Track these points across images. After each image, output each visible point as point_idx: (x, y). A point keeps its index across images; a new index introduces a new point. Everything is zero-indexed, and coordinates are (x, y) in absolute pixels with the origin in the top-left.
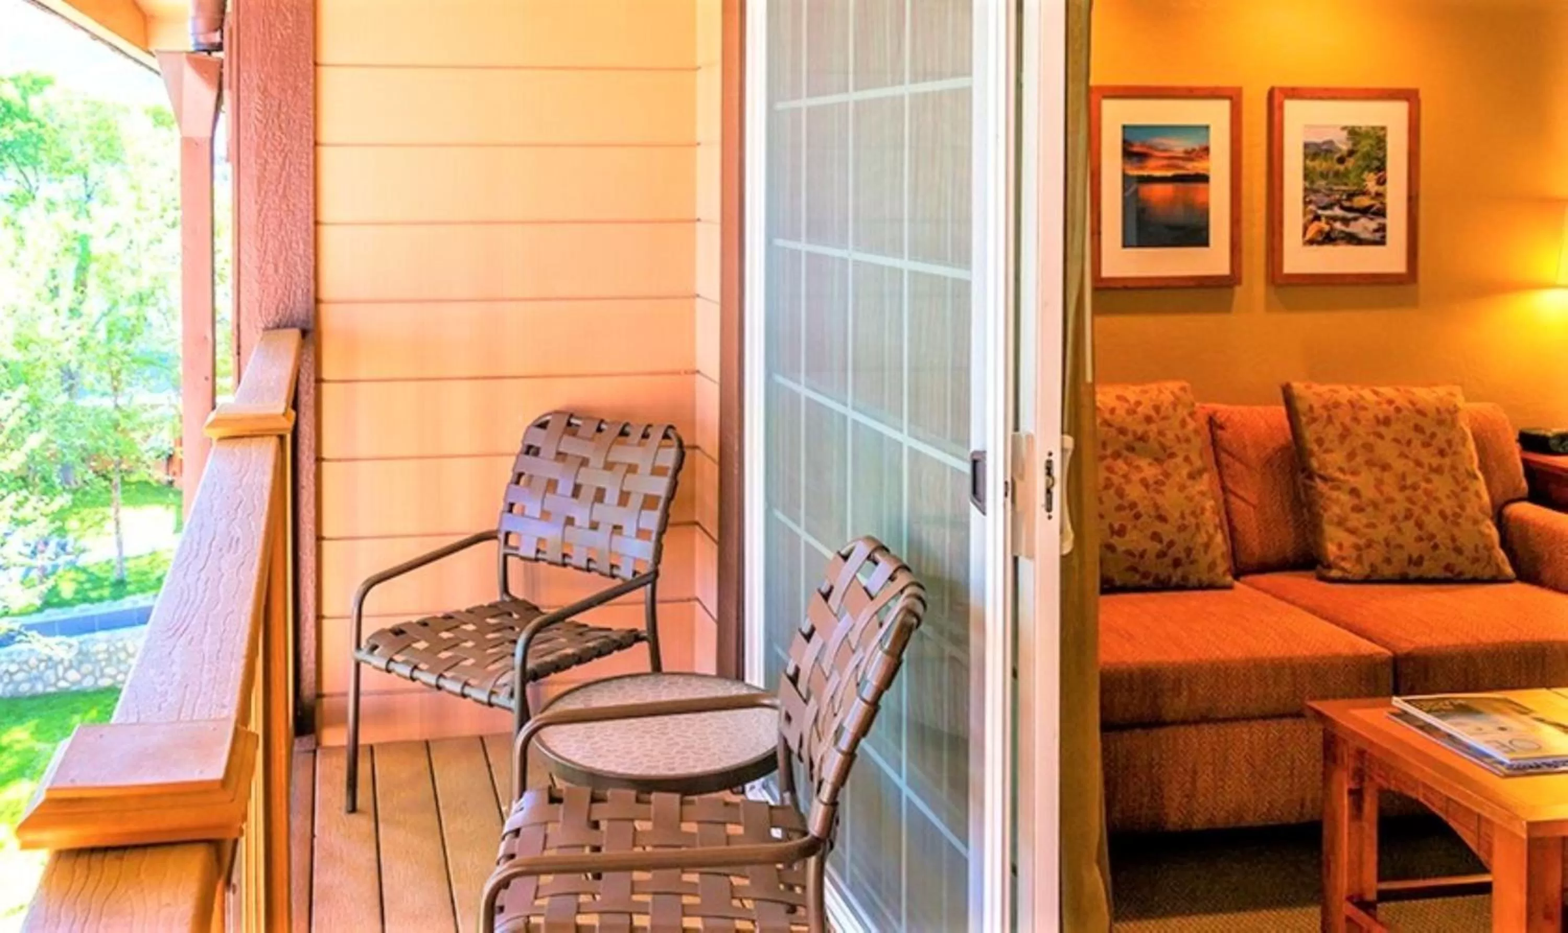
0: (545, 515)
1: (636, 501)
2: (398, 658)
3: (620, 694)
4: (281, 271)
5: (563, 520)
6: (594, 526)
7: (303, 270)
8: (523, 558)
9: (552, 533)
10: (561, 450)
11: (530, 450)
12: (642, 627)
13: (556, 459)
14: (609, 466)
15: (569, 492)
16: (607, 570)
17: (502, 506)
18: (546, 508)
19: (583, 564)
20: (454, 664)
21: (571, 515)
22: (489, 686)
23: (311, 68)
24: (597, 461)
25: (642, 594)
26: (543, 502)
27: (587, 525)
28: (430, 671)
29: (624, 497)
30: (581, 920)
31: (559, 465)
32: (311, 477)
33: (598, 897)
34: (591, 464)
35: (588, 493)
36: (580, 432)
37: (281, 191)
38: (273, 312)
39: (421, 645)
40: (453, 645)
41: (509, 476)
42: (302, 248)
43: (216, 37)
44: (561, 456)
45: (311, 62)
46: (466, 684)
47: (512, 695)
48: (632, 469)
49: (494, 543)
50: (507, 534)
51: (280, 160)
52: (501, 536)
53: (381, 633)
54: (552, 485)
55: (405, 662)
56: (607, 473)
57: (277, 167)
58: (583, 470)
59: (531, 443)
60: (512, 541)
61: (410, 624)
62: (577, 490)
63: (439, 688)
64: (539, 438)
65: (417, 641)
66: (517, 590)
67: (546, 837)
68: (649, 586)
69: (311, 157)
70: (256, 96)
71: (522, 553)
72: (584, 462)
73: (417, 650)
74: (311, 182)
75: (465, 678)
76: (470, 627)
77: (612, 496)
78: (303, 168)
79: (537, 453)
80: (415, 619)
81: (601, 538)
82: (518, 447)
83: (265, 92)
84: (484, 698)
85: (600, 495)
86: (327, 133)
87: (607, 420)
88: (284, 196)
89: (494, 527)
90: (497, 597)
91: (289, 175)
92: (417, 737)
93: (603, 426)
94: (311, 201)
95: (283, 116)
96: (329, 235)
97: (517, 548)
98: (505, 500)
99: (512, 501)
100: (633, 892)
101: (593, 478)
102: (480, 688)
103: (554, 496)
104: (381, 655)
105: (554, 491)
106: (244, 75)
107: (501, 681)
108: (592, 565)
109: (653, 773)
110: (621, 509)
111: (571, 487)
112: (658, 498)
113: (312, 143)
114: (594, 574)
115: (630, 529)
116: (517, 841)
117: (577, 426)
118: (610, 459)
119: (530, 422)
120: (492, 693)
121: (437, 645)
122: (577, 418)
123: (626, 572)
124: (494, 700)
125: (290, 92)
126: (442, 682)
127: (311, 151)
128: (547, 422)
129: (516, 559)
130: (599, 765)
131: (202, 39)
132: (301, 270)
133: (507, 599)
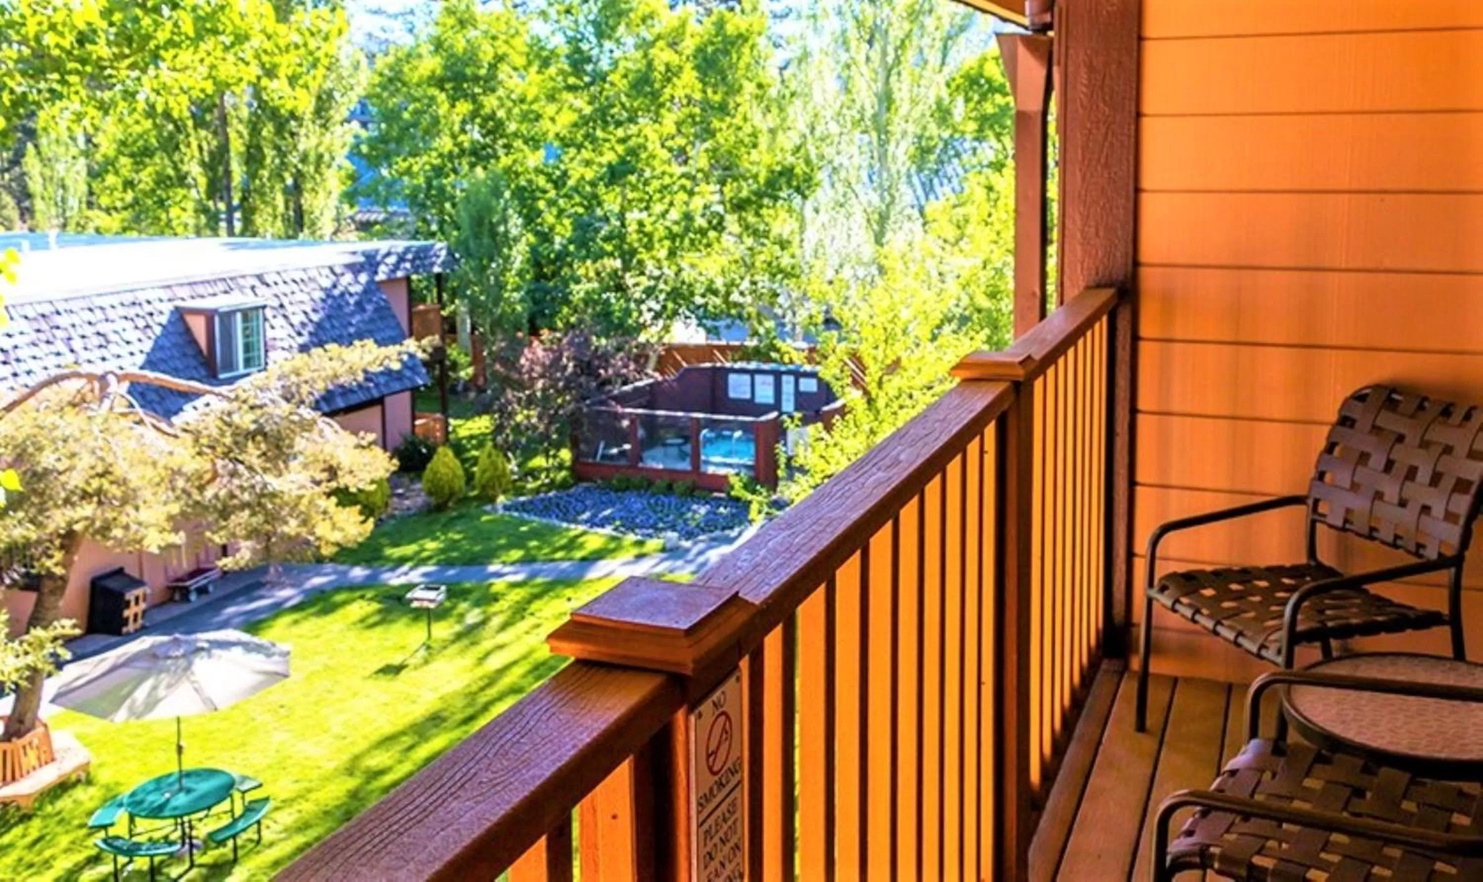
0: (1355, 487)
1: (1448, 483)
2: (1184, 600)
3: (1390, 669)
4: (1101, 234)
5: (1371, 494)
6: (1403, 504)
7: (1123, 234)
8: (1331, 526)
9: (1360, 504)
10: (1379, 423)
11: (1345, 421)
12: (1444, 609)
13: (1371, 432)
14: (1425, 444)
15: (1382, 466)
16: (1413, 548)
17: (1312, 473)
18: (1356, 479)
19: (1390, 539)
20: (1234, 614)
21: (1380, 489)
22: (1261, 640)
23: (1135, 42)
24: (1412, 439)
25: (1445, 576)
26: (1353, 475)
27: (1396, 500)
28: (1210, 616)
29: (1436, 479)
30: (1257, 860)
31: (1373, 439)
32: (1126, 426)
33: (1284, 846)
34: (1407, 440)
35: (1400, 469)
36: (1401, 408)
37: (1103, 161)
38: (1093, 272)
39: (1208, 592)
40: (1238, 596)
41: (1322, 444)
42: (1122, 213)
43: (1047, 18)
44: (1376, 429)
45: (1135, 36)
46: (1240, 634)
47: (1279, 652)
48: (1448, 450)
49: (1302, 508)
50: (1316, 502)
51: (1103, 130)
52: (1310, 502)
53: (1173, 576)
54: (1364, 457)
55: (1190, 606)
56: (1422, 452)
57: (1100, 138)
58: (1398, 446)
59: (1348, 414)
60: (1322, 509)
61: (1202, 572)
62: (1389, 466)
63: (1216, 633)
64: (1357, 411)
65: (1205, 588)
66: (1326, 556)
67: (1259, 783)
68: (1453, 570)
69: (1133, 127)
70: (1083, 71)
71: (1330, 520)
72: (1400, 439)
73: (1202, 596)
74: (1132, 151)
75: (1240, 628)
76: (1263, 584)
77: (1424, 475)
78: (1125, 139)
79: (1352, 426)
80: (1209, 568)
81: (1409, 515)
82: (1334, 417)
83: (1091, 68)
84: (1254, 649)
85: (1411, 475)
86: (1150, 104)
87: (1432, 398)
88: (1107, 166)
89: (1302, 492)
90: (1303, 560)
91: (1112, 144)
92: (1221, 679)
93: (1426, 404)
94: (1132, 169)
95: (1106, 89)
96: (1148, 202)
97: (1324, 516)
98: (1317, 467)
99: (1323, 468)
100: (1323, 849)
101: (1404, 456)
102: (1252, 639)
103: (1365, 470)
104: (1169, 596)
105: (1366, 464)
106: (1071, 51)
107: (1273, 637)
108: (1399, 542)
109: (1392, 748)
110: (1432, 489)
111: (1383, 462)
112: (1470, 483)
113: (1134, 114)
114: (1401, 551)
115: (1438, 510)
116: (1231, 780)
117: (1398, 401)
118: (1427, 437)
119: (1349, 393)
120: (1262, 647)
121: (1225, 594)
122: (1400, 394)
123: (1431, 554)
124: (1264, 653)
125: (1114, 67)
126: (1219, 629)
127: (1132, 121)
128: (1366, 395)
129: (1325, 527)
130: (1337, 730)
131: (1037, 20)
132: (1120, 233)
133: (1313, 563)
